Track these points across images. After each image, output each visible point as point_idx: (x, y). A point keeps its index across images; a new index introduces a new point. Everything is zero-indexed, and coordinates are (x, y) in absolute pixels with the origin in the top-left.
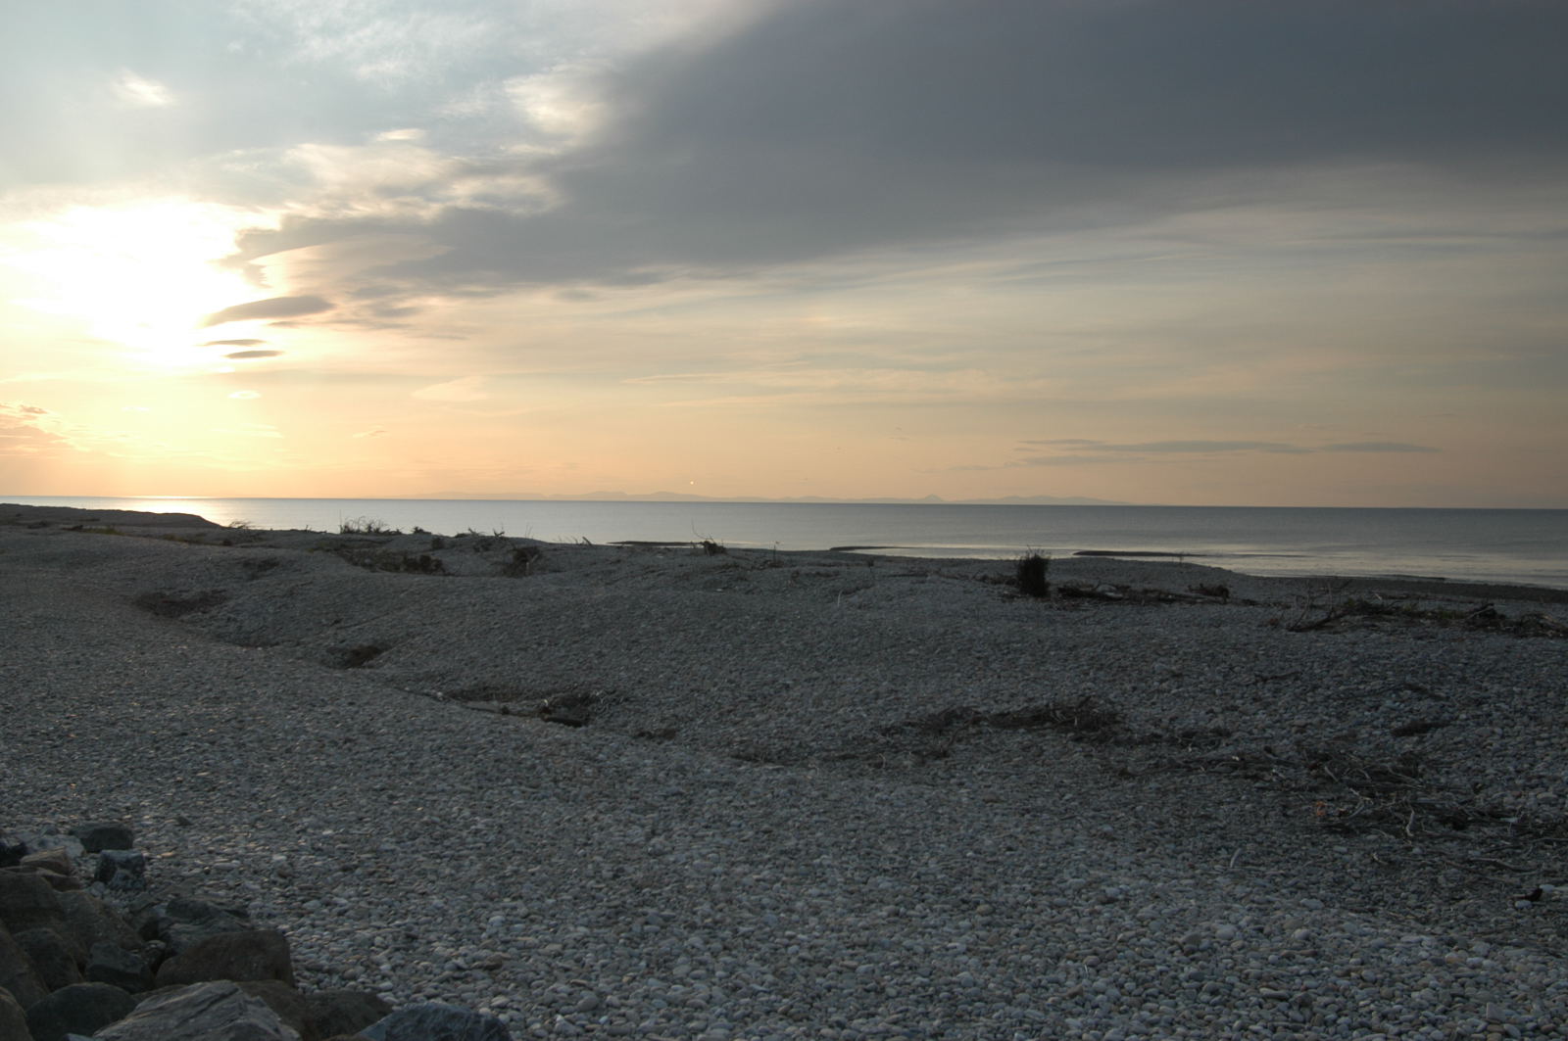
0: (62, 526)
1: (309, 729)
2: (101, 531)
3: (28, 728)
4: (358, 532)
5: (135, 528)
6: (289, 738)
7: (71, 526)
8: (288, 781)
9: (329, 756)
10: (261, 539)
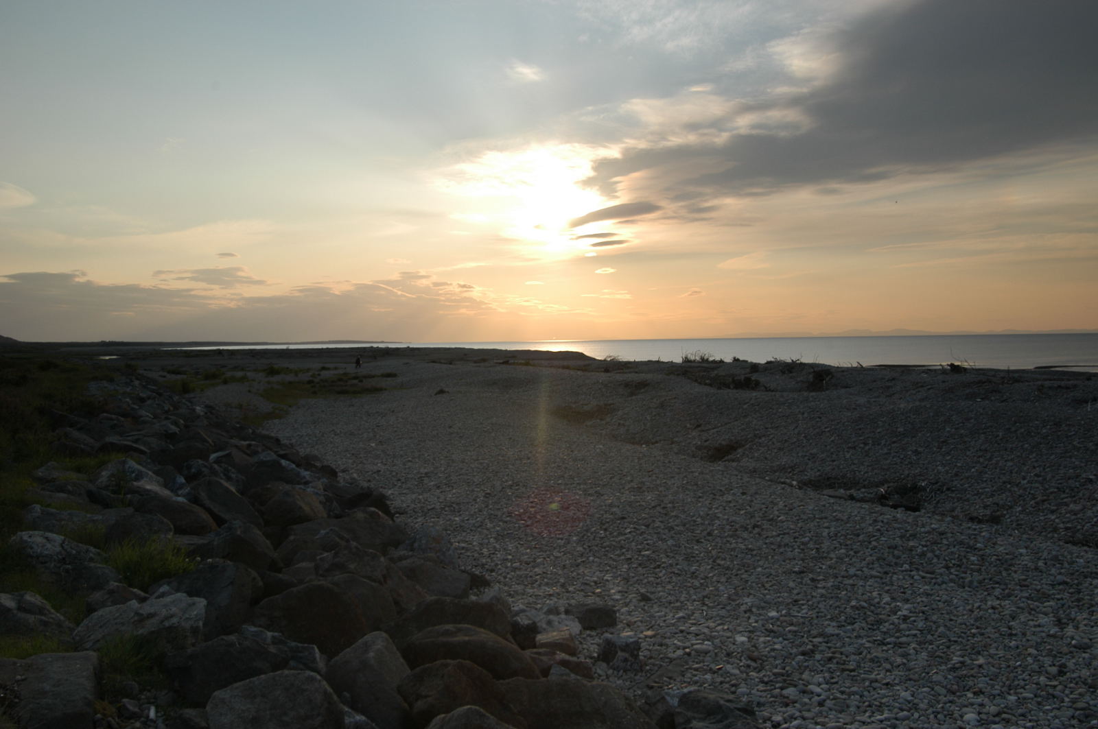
0: (495, 361)
1: (720, 515)
2: (521, 364)
3: (505, 510)
4: (694, 361)
5: (543, 362)
6: (707, 522)
7: (501, 361)
8: (719, 561)
9: (745, 539)
10: (628, 368)
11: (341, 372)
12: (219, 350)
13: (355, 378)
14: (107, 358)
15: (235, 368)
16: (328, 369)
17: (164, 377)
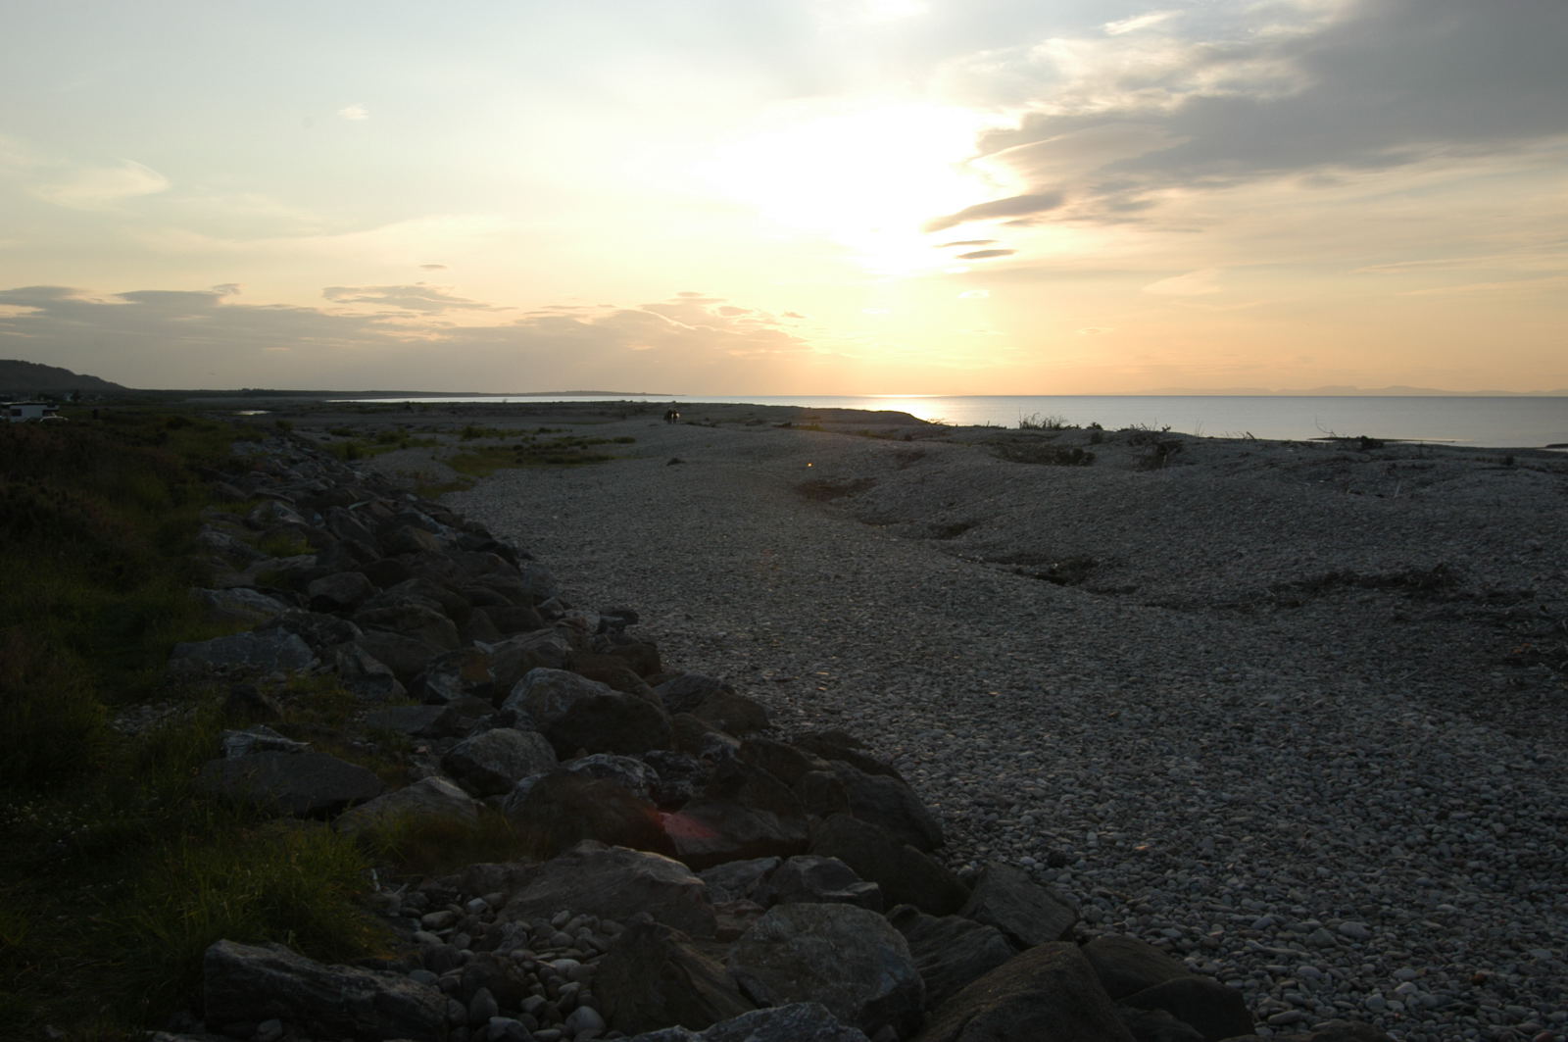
11: (565, 435)
12: (408, 403)
13: (578, 444)
14: (251, 413)
15: (424, 429)
16: (549, 431)
17: (328, 439)
